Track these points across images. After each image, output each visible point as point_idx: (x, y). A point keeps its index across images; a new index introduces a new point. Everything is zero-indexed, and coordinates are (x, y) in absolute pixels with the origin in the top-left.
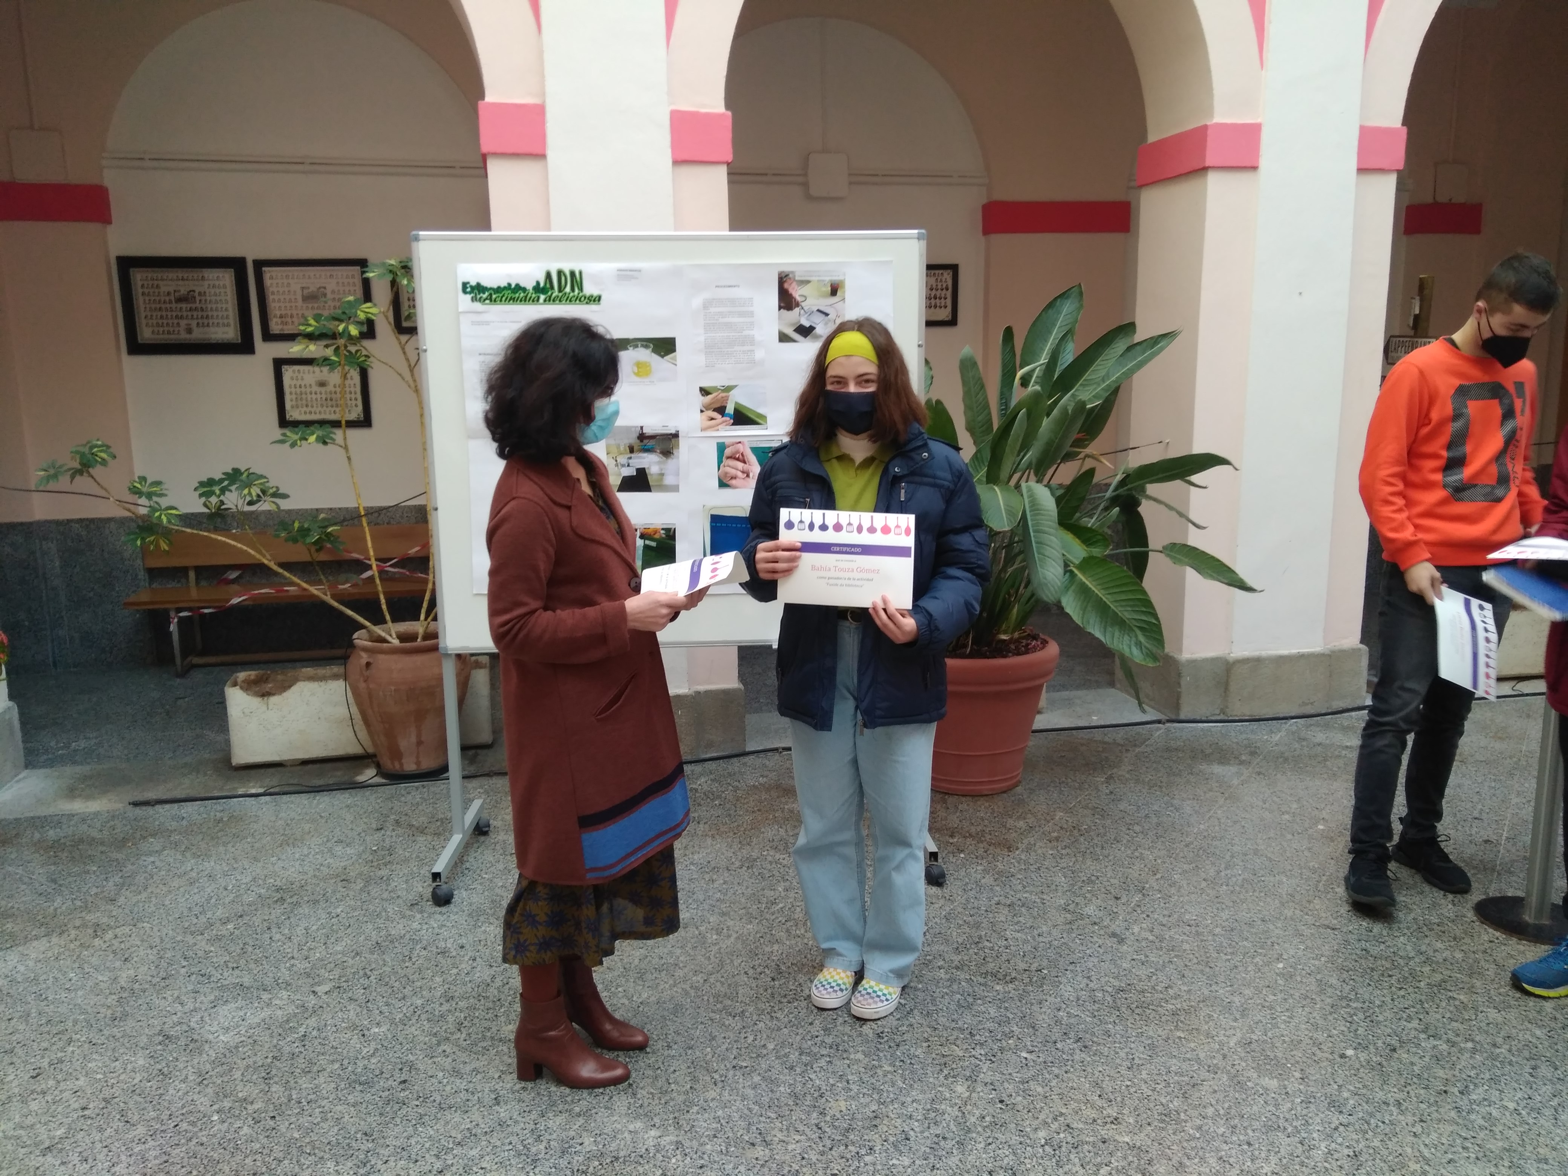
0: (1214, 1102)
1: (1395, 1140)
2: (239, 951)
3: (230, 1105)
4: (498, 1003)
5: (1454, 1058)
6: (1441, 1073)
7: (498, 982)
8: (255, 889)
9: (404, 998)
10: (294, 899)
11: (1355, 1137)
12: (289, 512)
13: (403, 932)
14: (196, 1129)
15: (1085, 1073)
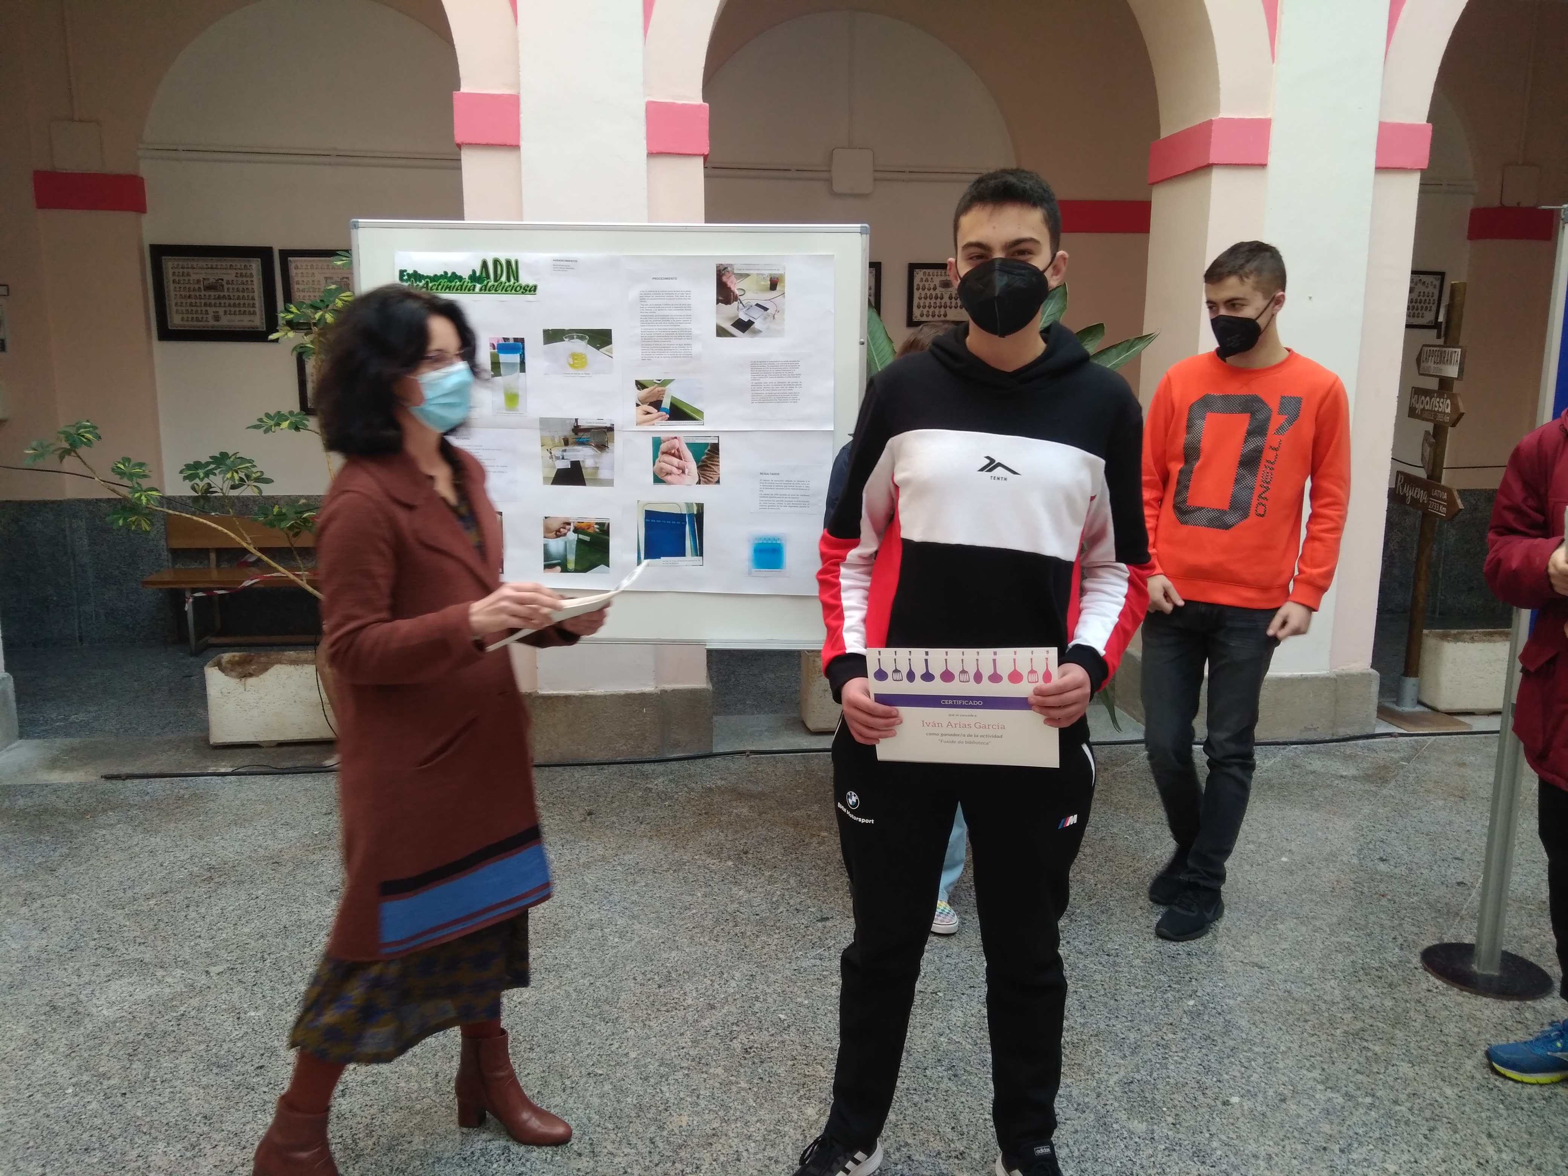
2: (151, 927)
5: (1347, 1114)
10: (222, 879)
14: (47, 1101)
15: (946, 1103)
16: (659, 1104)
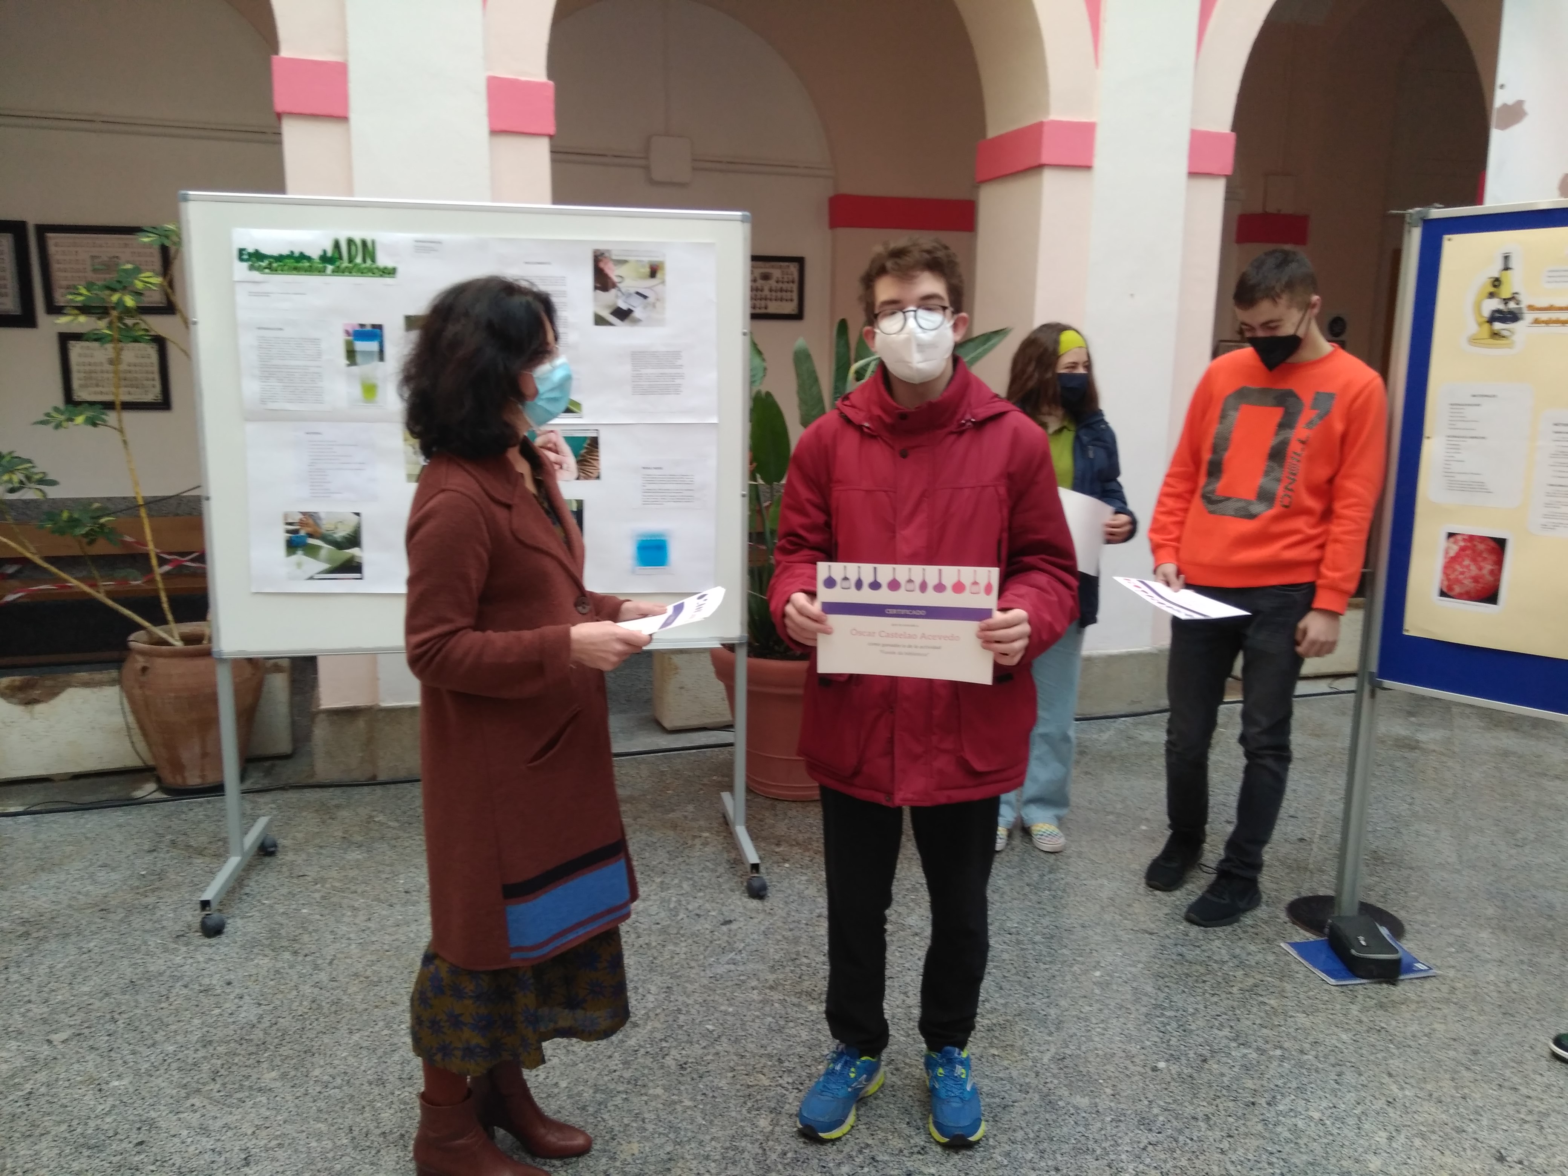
0: (1024, 1125)
1: (1202, 1157)
4: (262, 1047)
5: (1263, 1067)
6: (1249, 1084)
7: (266, 1023)
9: (153, 1045)
10: (41, 934)
11: (1163, 1156)
13: (164, 968)
15: (895, 1099)
16: (604, 1133)
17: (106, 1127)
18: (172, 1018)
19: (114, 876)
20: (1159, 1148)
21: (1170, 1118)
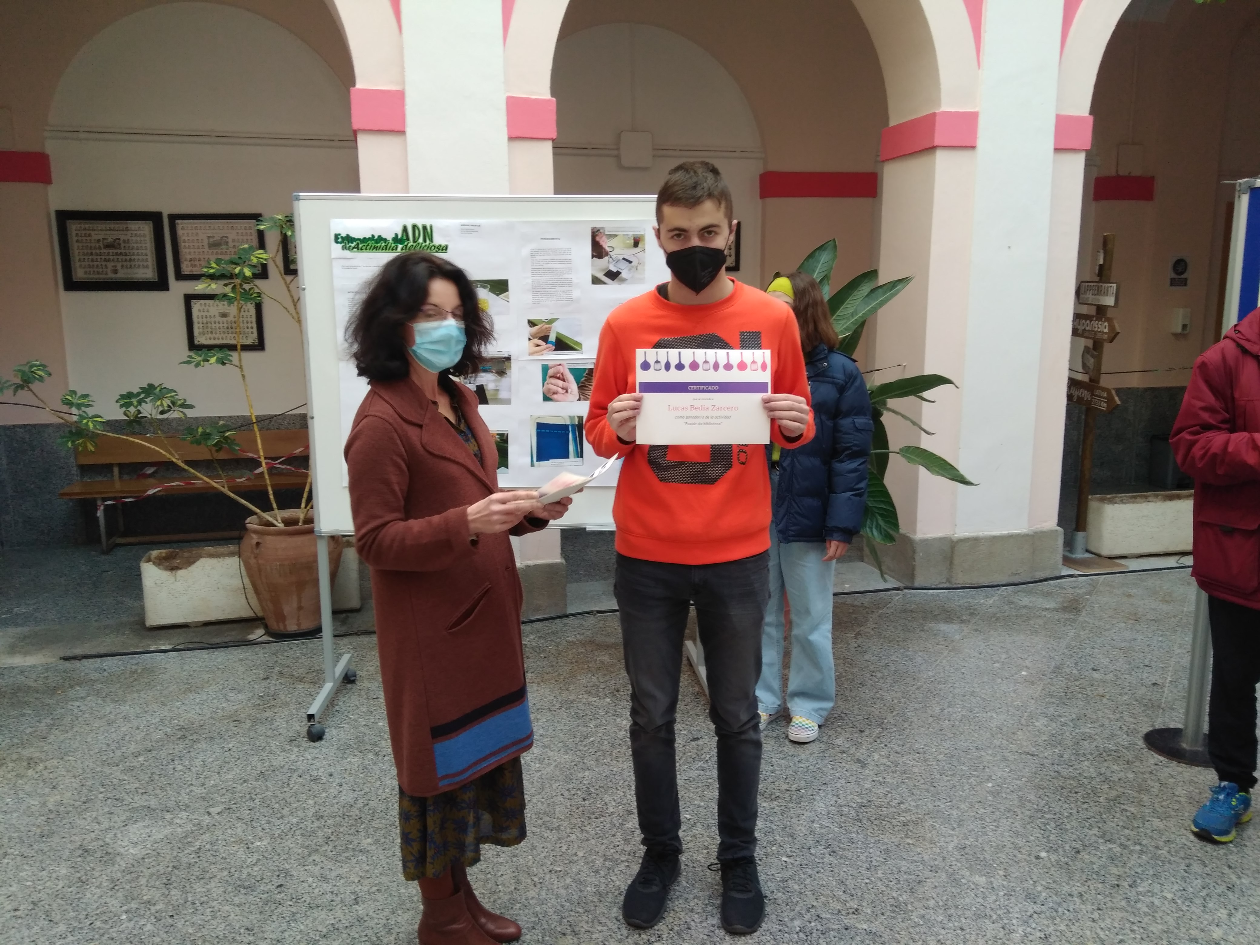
0: (935, 896)
1: (1077, 924)
2: (147, 779)
3: (136, 906)
4: (359, 821)
5: (1125, 859)
6: (1115, 871)
7: (360, 804)
8: (162, 728)
9: (282, 817)
10: (194, 737)
11: (1046, 922)
12: (196, 419)
13: (283, 763)
14: (108, 927)
15: (833, 873)
16: (613, 890)
17: (255, 874)
18: (293, 799)
19: (241, 697)
20: (1043, 916)
21: (1051, 894)
